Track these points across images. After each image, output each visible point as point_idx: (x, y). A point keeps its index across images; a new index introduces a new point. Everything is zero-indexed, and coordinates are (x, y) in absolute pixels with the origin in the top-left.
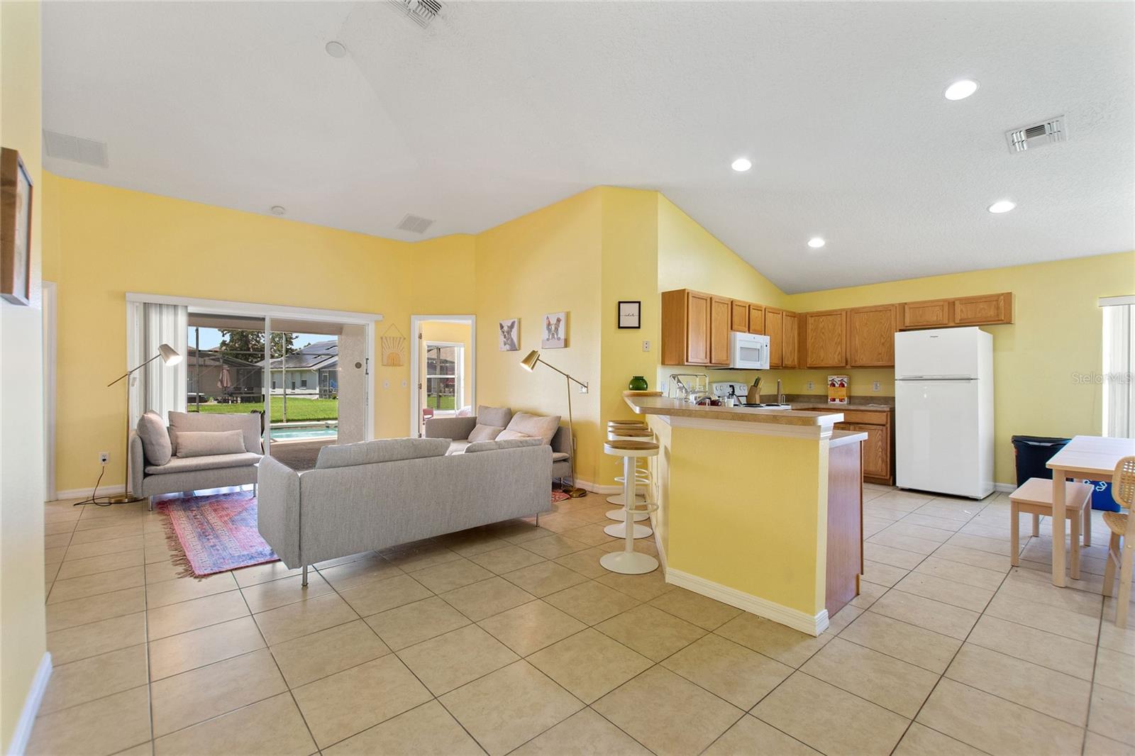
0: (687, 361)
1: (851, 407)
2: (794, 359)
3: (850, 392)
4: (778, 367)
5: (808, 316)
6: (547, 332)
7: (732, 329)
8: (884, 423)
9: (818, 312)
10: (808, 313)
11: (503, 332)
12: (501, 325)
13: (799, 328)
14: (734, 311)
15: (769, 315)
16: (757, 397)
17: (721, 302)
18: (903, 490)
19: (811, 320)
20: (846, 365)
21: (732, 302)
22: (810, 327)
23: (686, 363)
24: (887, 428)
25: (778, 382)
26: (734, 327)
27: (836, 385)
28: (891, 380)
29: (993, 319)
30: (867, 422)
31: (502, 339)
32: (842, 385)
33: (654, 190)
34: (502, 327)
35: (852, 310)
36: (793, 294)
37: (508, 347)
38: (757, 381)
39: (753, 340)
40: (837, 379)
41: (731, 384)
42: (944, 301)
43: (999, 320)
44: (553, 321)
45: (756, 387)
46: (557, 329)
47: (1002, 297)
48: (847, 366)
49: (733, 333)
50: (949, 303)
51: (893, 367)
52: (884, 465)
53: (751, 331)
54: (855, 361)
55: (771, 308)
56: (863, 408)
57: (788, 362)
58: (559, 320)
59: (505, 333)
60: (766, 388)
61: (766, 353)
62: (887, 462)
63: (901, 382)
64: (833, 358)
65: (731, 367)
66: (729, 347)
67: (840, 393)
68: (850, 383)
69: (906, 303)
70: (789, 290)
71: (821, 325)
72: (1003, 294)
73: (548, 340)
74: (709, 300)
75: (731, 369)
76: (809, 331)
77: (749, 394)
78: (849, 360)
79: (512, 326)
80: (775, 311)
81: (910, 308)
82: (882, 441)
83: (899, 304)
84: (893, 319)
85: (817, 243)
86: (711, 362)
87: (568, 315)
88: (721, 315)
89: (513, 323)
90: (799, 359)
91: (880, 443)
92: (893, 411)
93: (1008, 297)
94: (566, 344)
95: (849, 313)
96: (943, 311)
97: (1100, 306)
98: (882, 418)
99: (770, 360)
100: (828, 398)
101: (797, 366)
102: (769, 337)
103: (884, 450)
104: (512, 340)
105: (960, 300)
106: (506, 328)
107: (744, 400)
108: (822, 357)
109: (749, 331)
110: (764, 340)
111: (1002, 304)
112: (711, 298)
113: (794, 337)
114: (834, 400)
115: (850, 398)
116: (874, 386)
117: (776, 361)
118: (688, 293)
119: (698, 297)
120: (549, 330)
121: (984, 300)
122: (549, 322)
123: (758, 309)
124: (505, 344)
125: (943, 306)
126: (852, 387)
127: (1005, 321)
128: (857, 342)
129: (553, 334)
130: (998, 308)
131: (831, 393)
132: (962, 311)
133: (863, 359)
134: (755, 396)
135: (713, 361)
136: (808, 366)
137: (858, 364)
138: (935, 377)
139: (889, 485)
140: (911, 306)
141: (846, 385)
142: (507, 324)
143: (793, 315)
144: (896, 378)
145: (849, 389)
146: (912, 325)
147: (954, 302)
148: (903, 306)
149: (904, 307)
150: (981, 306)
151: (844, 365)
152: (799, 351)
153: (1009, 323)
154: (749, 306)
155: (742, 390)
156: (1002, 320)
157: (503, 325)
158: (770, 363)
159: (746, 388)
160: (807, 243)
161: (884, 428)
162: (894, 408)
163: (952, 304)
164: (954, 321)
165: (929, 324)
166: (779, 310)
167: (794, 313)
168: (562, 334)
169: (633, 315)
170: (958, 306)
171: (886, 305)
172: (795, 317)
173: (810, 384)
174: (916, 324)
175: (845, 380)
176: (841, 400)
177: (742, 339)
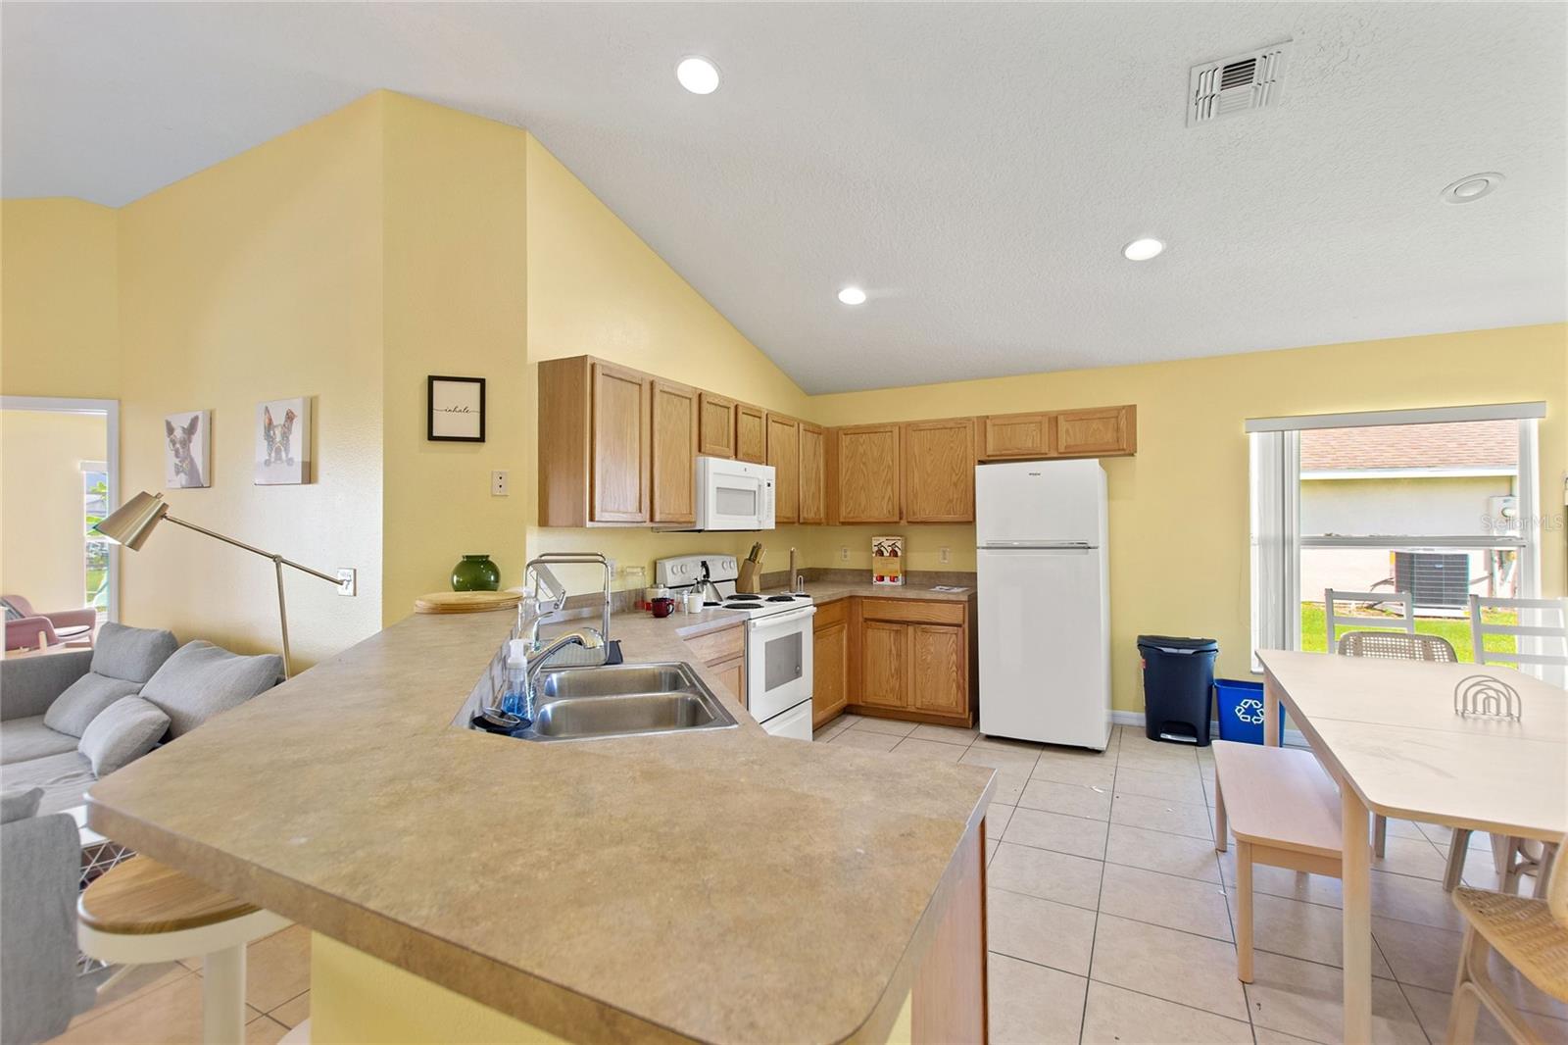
0: (592, 519)
1: (911, 594)
2: (818, 509)
3: (906, 565)
4: (790, 521)
5: (841, 433)
6: (266, 443)
7: (700, 451)
8: (959, 621)
9: (857, 427)
10: (840, 428)
11: (174, 444)
12: (168, 424)
13: (827, 452)
14: (704, 413)
15: (774, 428)
16: (756, 581)
17: (676, 394)
18: (990, 738)
19: (845, 441)
20: (901, 518)
21: (700, 395)
22: (844, 452)
23: (589, 524)
24: (964, 631)
25: (792, 552)
26: (706, 446)
27: (886, 554)
28: (972, 547)
29: (1108, 447)
30: (934, 620)
31: (172, 460)
32: (894, 553)
33: (515, 124)
34: (170, 430)
35: (908, 425)
36: (817, 394)
37: (183, 479)
38: (755, 551)
39: (744, 474)
40: (886, 543)
41: (704, 558)
42: (1043, 414)
43: (1119, 450)
44: (279, 419)
45: (754, 561)
46: (285, 436)
47: (1124, 411)
48: (899, 522)
49: (701, 458)
50: (1049, 418)
51: (971, 523)
52: (959, 694)
53: (740, 455)
54: (914, 514)
55: (778, 414)
56: (927, 595)
57: (808, 514)
58: (290, 417)
59: (178, 446)
60: (772, 561)
61: (769, 497)
62: (964, 688)
63: (985, 550)
64: (880, 510)
65: (698, 528)
66: (692, 487)
67: (891, 566)
68: (905, 550)
69: (988, 417)
70: (811, 389)
71: (861, 450)
72: (1124, 407)
73: (267, 463)
74: (646, 388)
75: (700, 531)
76: (842, 459)
77: (740, 575)
78: (904, 512)
79: (191, 430)
80: (785, 422)
81: (994, 425)
82: (957, 654)
83: (978, 417)
84: (969, 444)
85: (852, 296)
86: (652, 519)
87: (312, 405)
88: (676, 423)
89: (194, 422)
90: (827, 507)
91: (954, 657)
92: (973, 601)
93: (1131, 410)
94: (309, 475)
95: (903, 431)
96: (1041, 430)
97: (1247, 432)
98: (956, 614)
99: (776, 513)
100: (872, 576)
101: (823, 520)
102: (774, 468)
103: (960, 667)
104: (192, 462)
105: (1065, 413)
106: (178, 434)
107: (730, 589)
108: (863, 506)
109: (736, 455)
110: (766, 473)
111: (1123, 423)
112: (652, 384)
113: (818, 467)
114: (882, 579)
115: (906, 574)
116: (941, 553)
117: (789, 513)
118: (593, 366)
119: (620, 377)
120: (270, 438)
121: (1098, 415)
122: (270, 420)
123: (755, 414)
124: (178, 473)
125: (1040, 422)
126: (909, 554)
127: (1127, 452)
128: (916, 480)
129: (278, 451)
130: (1118, 429)
131: (878, 566)
132: (1067, 431)
133: (926, 510)
134: (750, 578)
135: (657, 518)
136: (842, 520)
137: (920, 517)
138: (1028, 544)
139: (967, 728)
140: (997, 422)
141: (899, 554)
142: (181, 422)
143: (816, 430)
144: (978, 545)
145: (904, 559)
146: (998, 453)
147: (1056, 419)
148: (984, 420)
149: (985, 423)
150: (1095, 425)
151: (896, 519)
152: (827, 493)
153: (1132, 455)
154: (736, 407)
155: (725, 569)
156: (1123, 450)
157: (174, 425)
158: (776, 517)
159: (734, 565)
160: (838, 292)
161: (960, 629)
162: (976, 593)
163: (1054, 420)
164: (1057, 449)
165: (1021, 452)
166: (794, 419)
167: (819, 427)
168: (296, 451)
169: (466, 410)
170: (1063, 425)
171: (961, 419)
172: (821, 434)
173: (845, 551)
174: (1003, 452)
175: (899, 544)
176: (893, 579)
177: (720, 471)
